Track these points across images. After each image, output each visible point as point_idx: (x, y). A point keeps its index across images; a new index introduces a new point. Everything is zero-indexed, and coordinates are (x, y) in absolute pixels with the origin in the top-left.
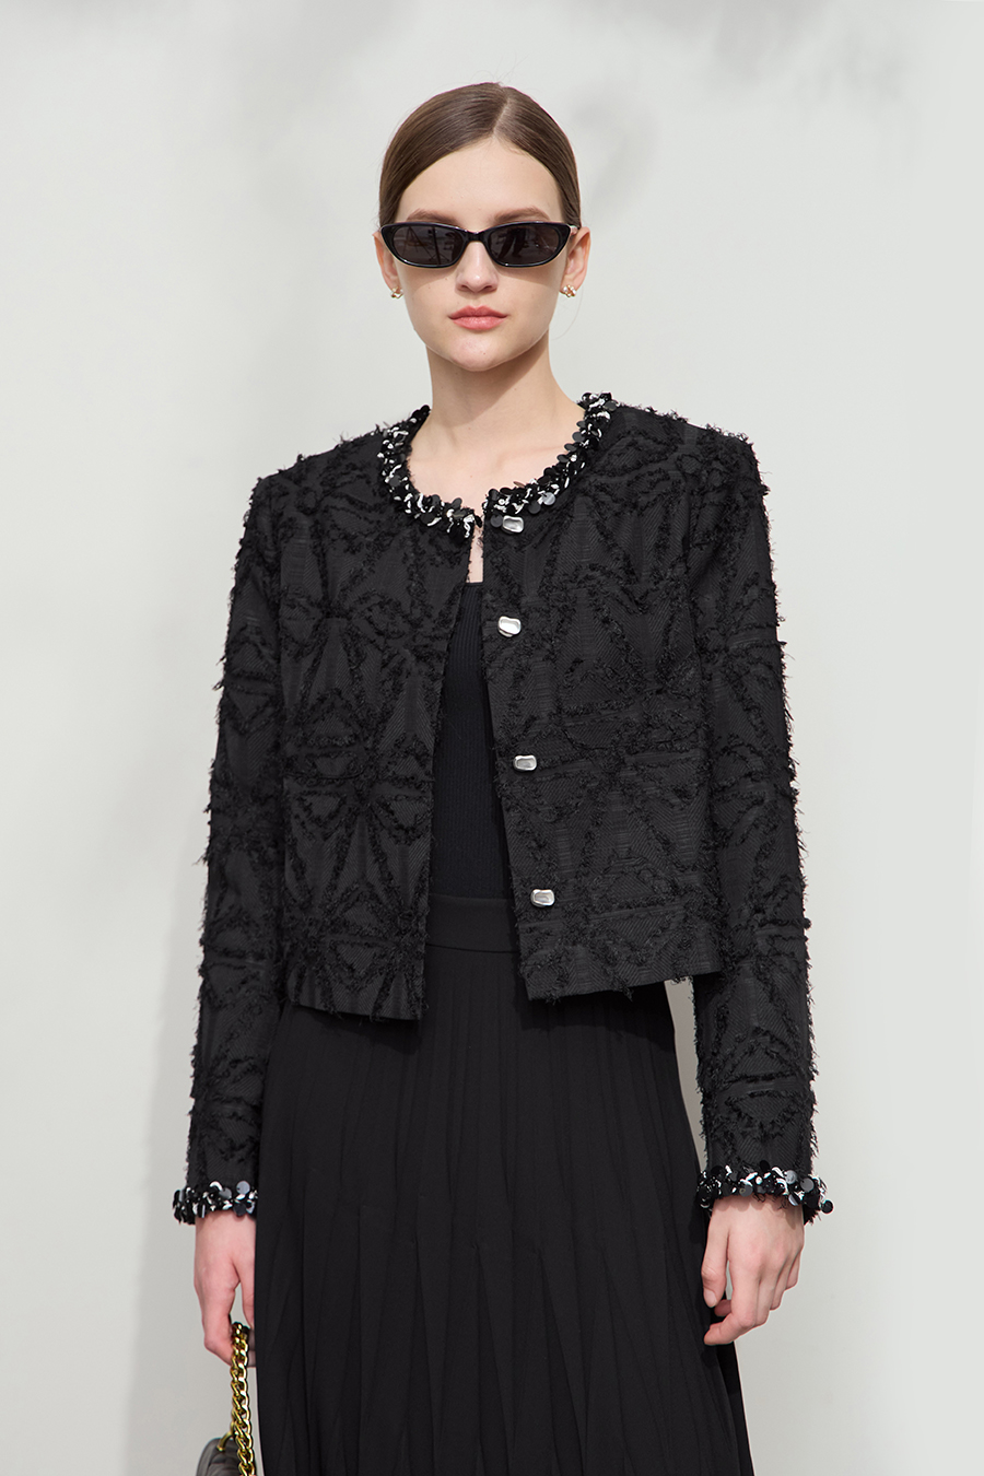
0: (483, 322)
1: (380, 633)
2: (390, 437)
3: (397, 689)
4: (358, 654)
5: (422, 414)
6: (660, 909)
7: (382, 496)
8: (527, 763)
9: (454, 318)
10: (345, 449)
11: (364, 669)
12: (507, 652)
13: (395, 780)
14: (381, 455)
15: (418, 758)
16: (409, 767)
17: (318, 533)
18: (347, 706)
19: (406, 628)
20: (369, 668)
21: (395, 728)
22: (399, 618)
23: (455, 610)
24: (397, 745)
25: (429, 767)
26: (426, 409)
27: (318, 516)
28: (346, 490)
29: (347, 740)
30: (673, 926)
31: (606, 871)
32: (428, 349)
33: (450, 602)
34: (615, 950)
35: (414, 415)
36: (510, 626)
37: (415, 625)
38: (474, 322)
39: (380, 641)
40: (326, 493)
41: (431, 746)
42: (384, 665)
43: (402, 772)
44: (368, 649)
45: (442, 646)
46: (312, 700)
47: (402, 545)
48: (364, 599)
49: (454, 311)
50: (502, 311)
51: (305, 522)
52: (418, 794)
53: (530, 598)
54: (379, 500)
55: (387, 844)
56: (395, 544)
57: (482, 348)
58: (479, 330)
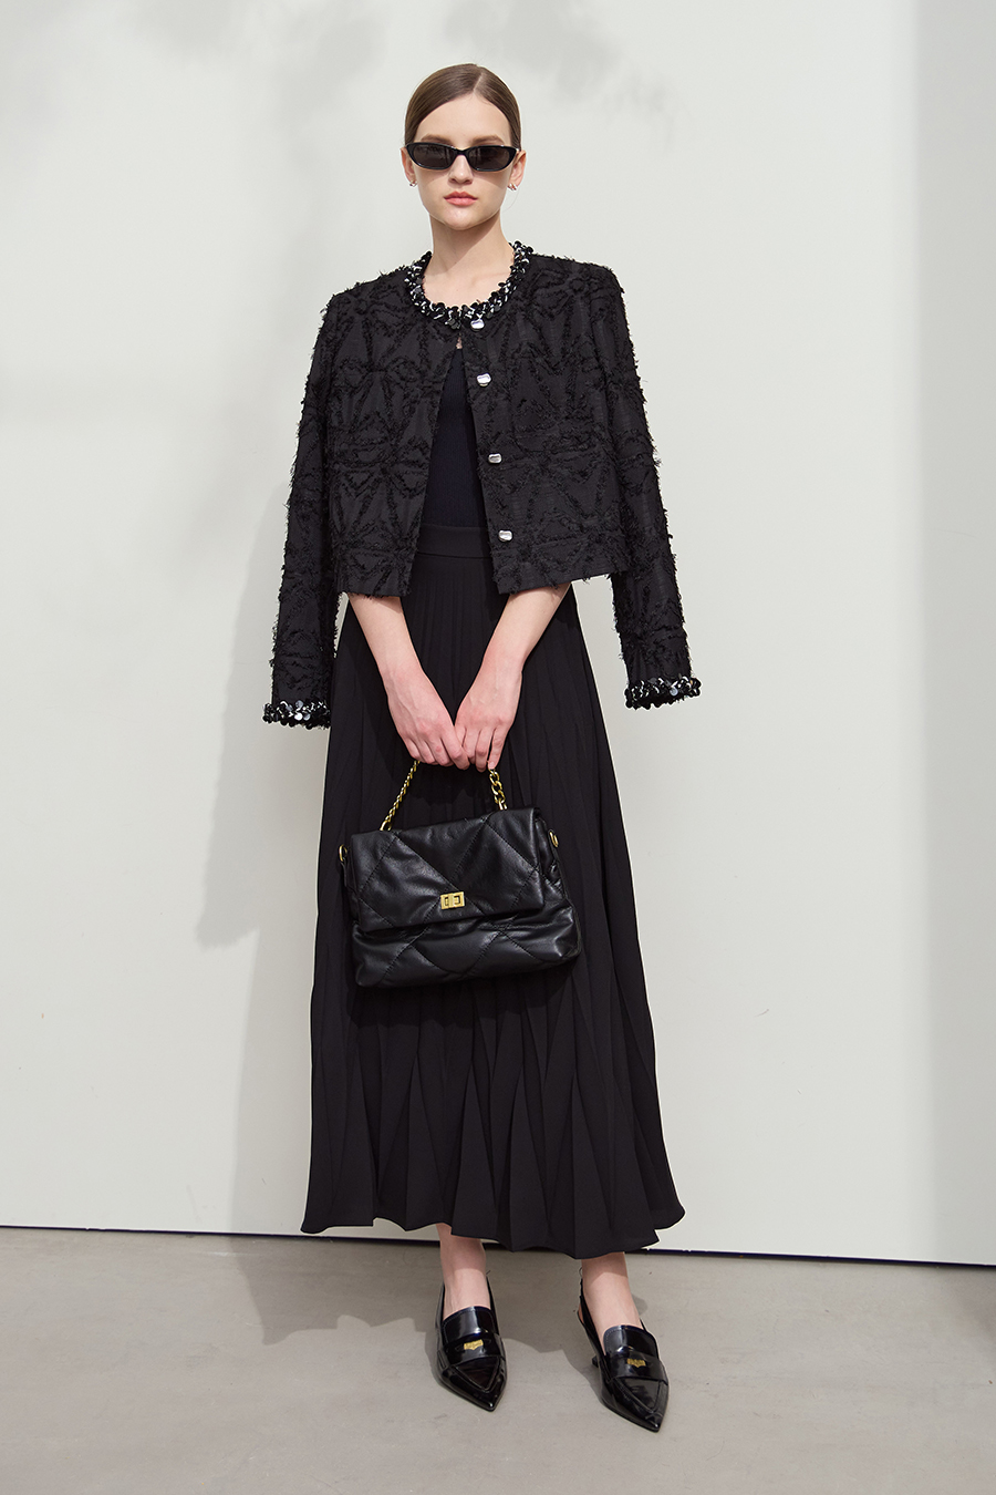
0: (465, 201)
1: (402, 379)
2: (412, 270)
3: (412, 411)
4: (390, 391)
5: (428, 257)
6: (574, 540)
7: (407, 303)
8: (496, 458)
9: (447, 198)
10: (383, 278)
11: (394, 400)
12: (483, 395)
13: (408, 463)
14: (407, 280)
15: (421, 450)
16: (417, 455)
17: (367, 325)
18: (383, 421)
19: (416, 375)
20: (396, 399)
21: (409, 434)
22: (413, 371)
23: (447, 367)
24: (410, 443)
25: (428, 455)
26: (429, 253)
27: (368, 315)
28: (385, 300)
29: (379, 440)
30: (582, 549)
31: (542, 520)
32: (431, 217)
33: (444, 361)
34: (549, 564)
35: (423, 258)
36: (484, 379)
37: (423, 374)
38: (458, 201)
39: (403, 383)
40: (374, 303)
41: (430, 444)
42: (405, 397)
43: (411, 458)
44: (396, 389)
45: (439, 387)
46: (361, 418)
47: (418, 331)
48: (394, 362)
49: (447, 194)
50: (475, 196)
51: (358, 318)
52: (420, 470)
53: (494, 364)
54: (405, 306)
55: (397, 498)
56: (414, 329)
57: (462, 216)
58: (461, 206)
